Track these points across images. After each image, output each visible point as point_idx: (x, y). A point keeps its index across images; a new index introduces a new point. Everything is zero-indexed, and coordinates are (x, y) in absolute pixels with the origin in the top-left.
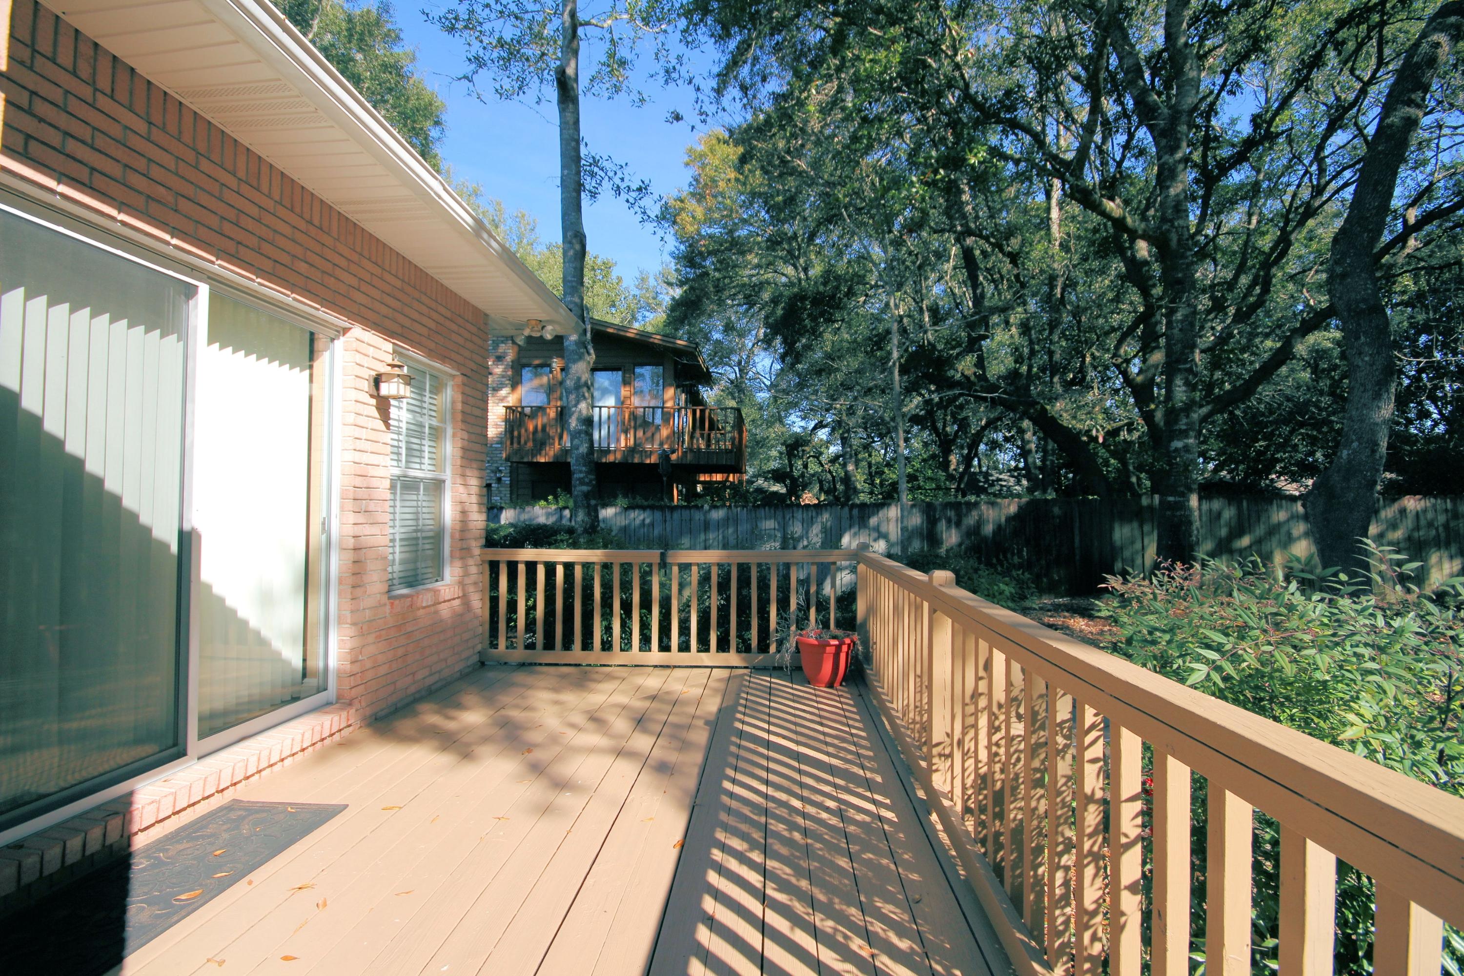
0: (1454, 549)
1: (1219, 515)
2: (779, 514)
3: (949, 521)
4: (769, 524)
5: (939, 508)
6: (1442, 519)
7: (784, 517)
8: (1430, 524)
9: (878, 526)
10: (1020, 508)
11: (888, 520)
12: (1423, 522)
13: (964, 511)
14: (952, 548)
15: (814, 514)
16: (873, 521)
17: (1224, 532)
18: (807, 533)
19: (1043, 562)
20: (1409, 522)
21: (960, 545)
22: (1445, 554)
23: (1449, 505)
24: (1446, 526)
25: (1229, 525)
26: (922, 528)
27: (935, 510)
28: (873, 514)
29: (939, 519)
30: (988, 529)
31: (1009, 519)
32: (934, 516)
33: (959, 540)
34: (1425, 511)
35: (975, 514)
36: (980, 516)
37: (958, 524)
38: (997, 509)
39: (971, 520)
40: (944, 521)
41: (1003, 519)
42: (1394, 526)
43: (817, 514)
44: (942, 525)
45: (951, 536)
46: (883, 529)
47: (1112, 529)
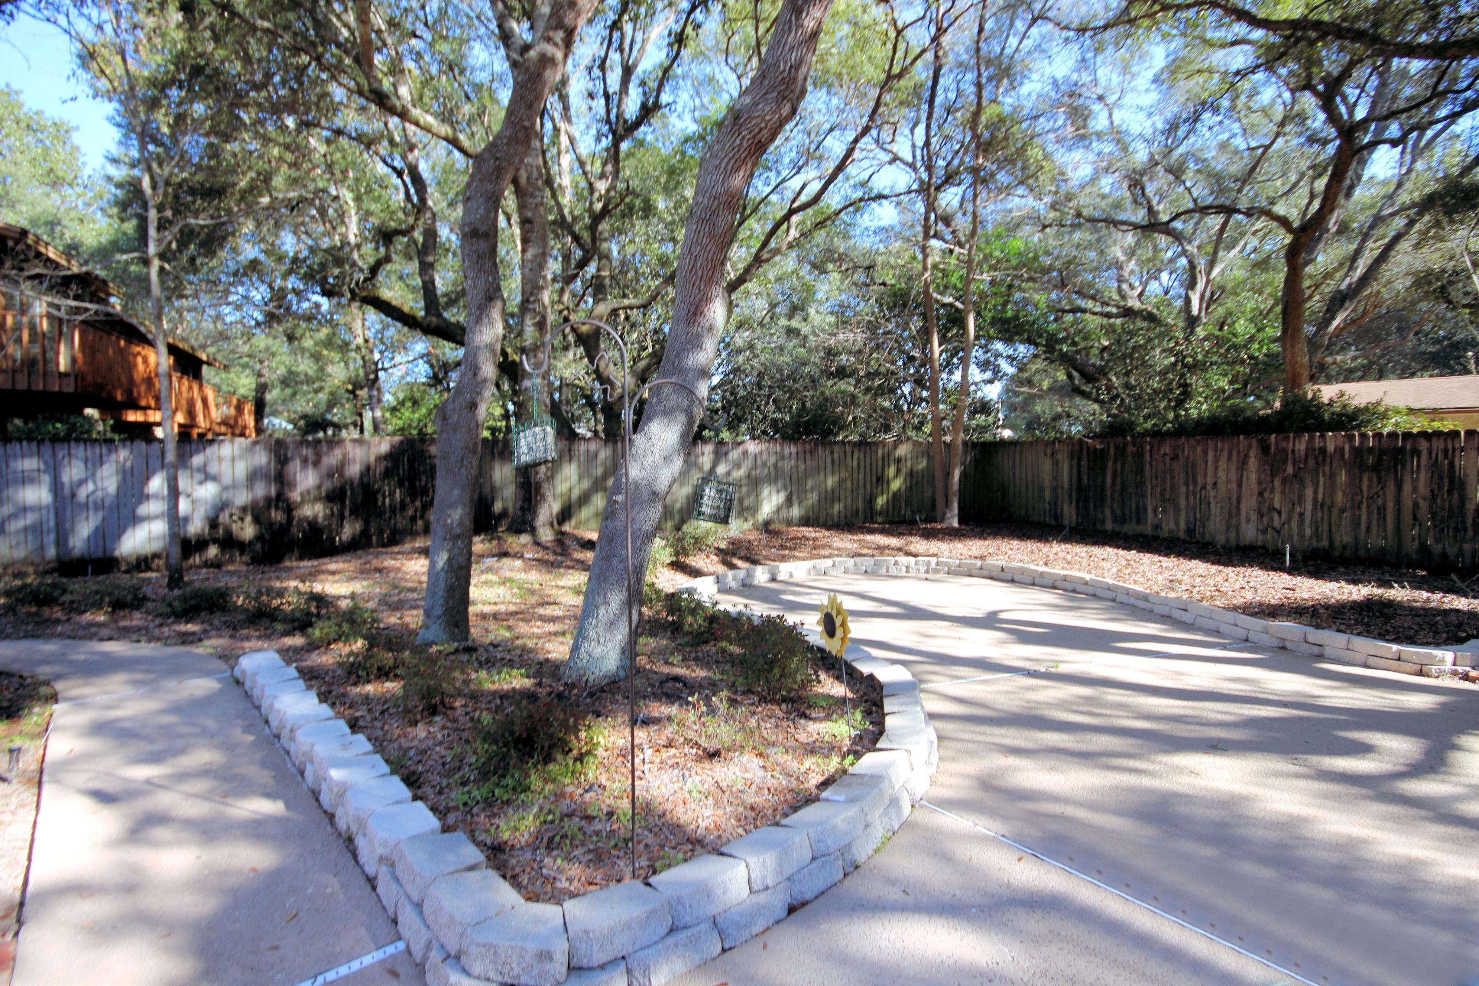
0: (780, 484)
1: (596, 455)
2: (47, 448)
3: (305, 461)
4: (30, 464)
5: (291, 446)
6: (773, 459)
7: (54, 455)
8: (764, 465)
9: (205, 465)
10: (393, 446)
11: (220, 459)
12: (759, 462)
13: (325, 449)
14: (308, 492)
15: (104, 450)
16: (197, 460)
17: (600, 471)
18: (94, 474)
19: (418, 504)
20: (749, 462)
21: (319, 487)
22: (774, 489)
23: (778, 448)
24: (776, 466)
25: (604, 464)
26: (269, 470)
27: (286, 448)
28: (198, 452)
29: (292, 458)
30: (354, 470)
31: (379, 459)
32: (286, 456)
33: (318, 482)
34: (761, 453)
35: (337, 453)
36: (344, 456)
37: (316, 464)
38: (365, 448)
39: (332, 459)
40: (298, 462)
41: (372, 459)
42: (738, 466)
43: (110, 452)
44: (295, 467)
45: (306, 477)
46: (213, 469)
47: (492, 468)
